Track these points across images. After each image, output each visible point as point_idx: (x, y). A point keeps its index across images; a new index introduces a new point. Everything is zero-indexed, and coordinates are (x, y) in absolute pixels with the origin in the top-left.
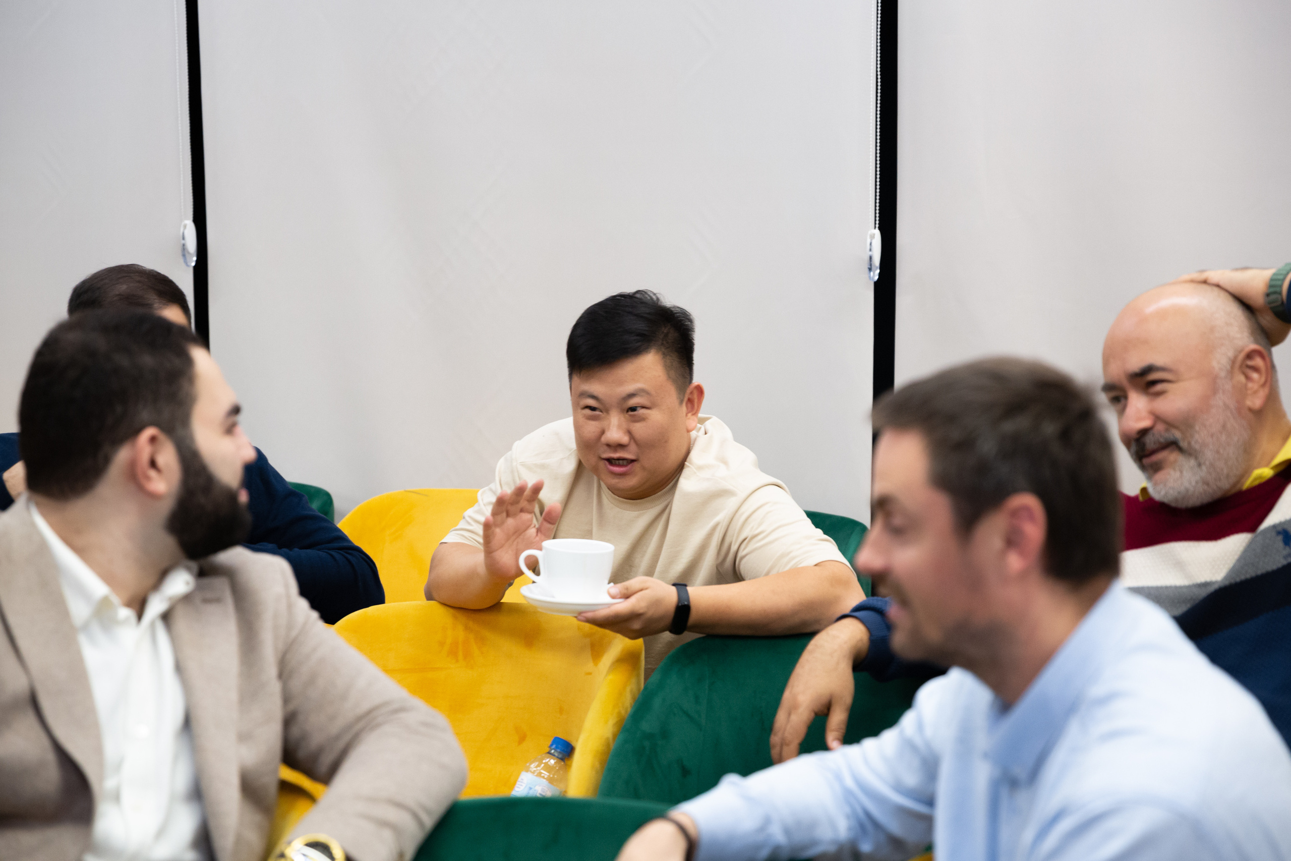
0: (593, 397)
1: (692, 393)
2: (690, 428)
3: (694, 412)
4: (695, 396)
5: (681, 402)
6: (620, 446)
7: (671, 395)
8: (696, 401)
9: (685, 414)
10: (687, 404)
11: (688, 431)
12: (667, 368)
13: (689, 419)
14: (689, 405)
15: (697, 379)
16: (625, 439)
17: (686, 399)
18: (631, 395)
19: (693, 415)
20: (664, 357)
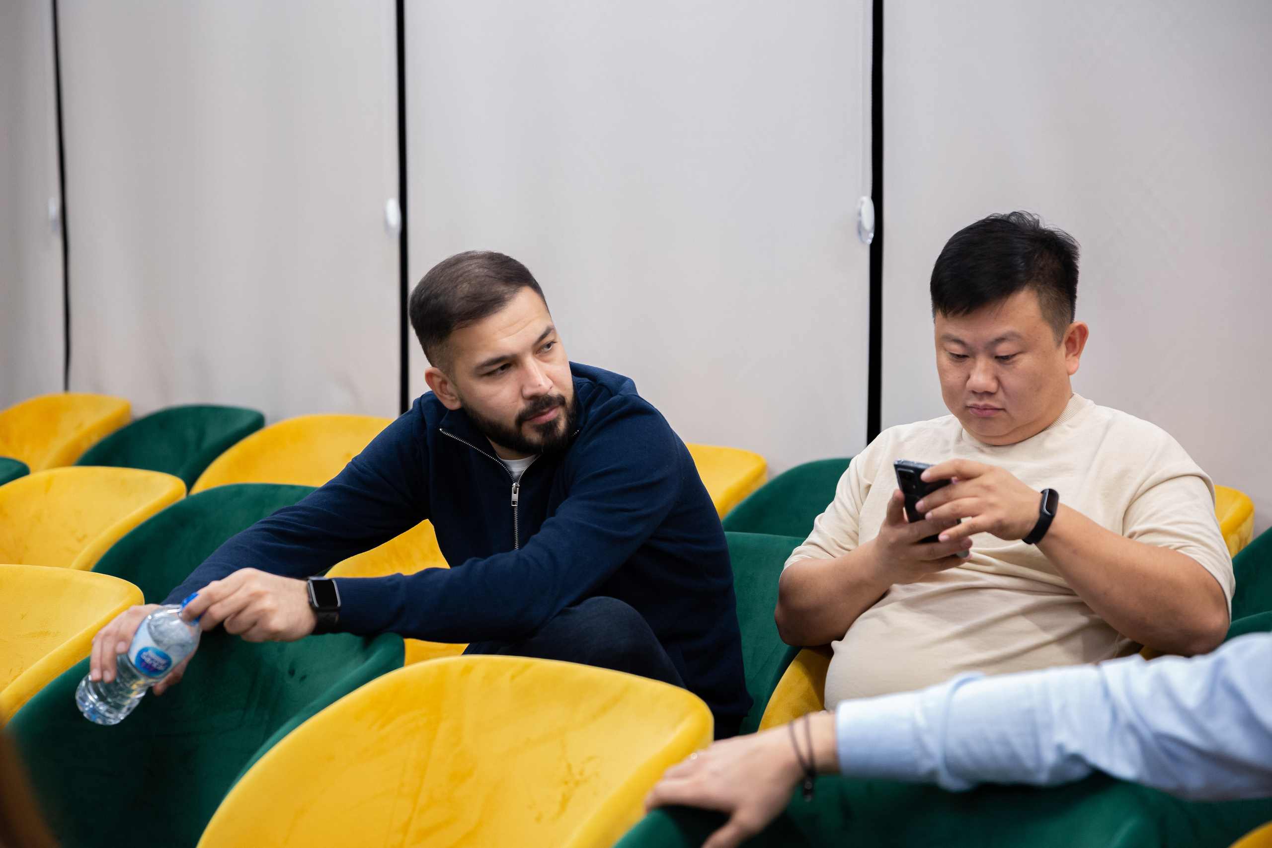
0: (958, 341)
1: (1073, 333)
2: (1071, 370)
3: (1075, 353)
4: (1077, 336)
5: (1059, 344)
6: (989, 394)
7: (1047, 335)
8: (1078, 340)
9: (1064, 356)
10: (1067, 343)
11: (1069, 374)
12: (1043, 308)
13: (1069, 361)
14: (1070, 345)
15: (1080, 318)
16: (993, 386)
17: (1064, 340)
18: (1001, 340)
19: (1075, 355)
20: (1039, 295)
